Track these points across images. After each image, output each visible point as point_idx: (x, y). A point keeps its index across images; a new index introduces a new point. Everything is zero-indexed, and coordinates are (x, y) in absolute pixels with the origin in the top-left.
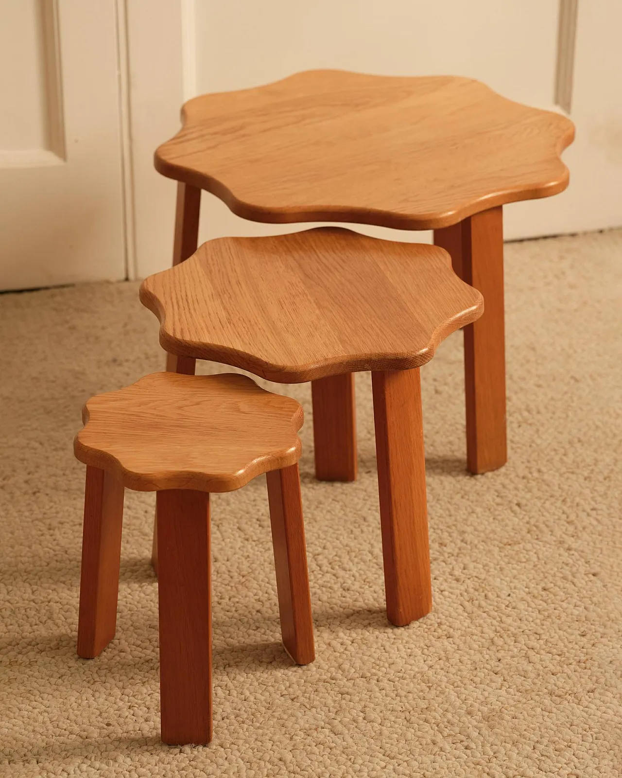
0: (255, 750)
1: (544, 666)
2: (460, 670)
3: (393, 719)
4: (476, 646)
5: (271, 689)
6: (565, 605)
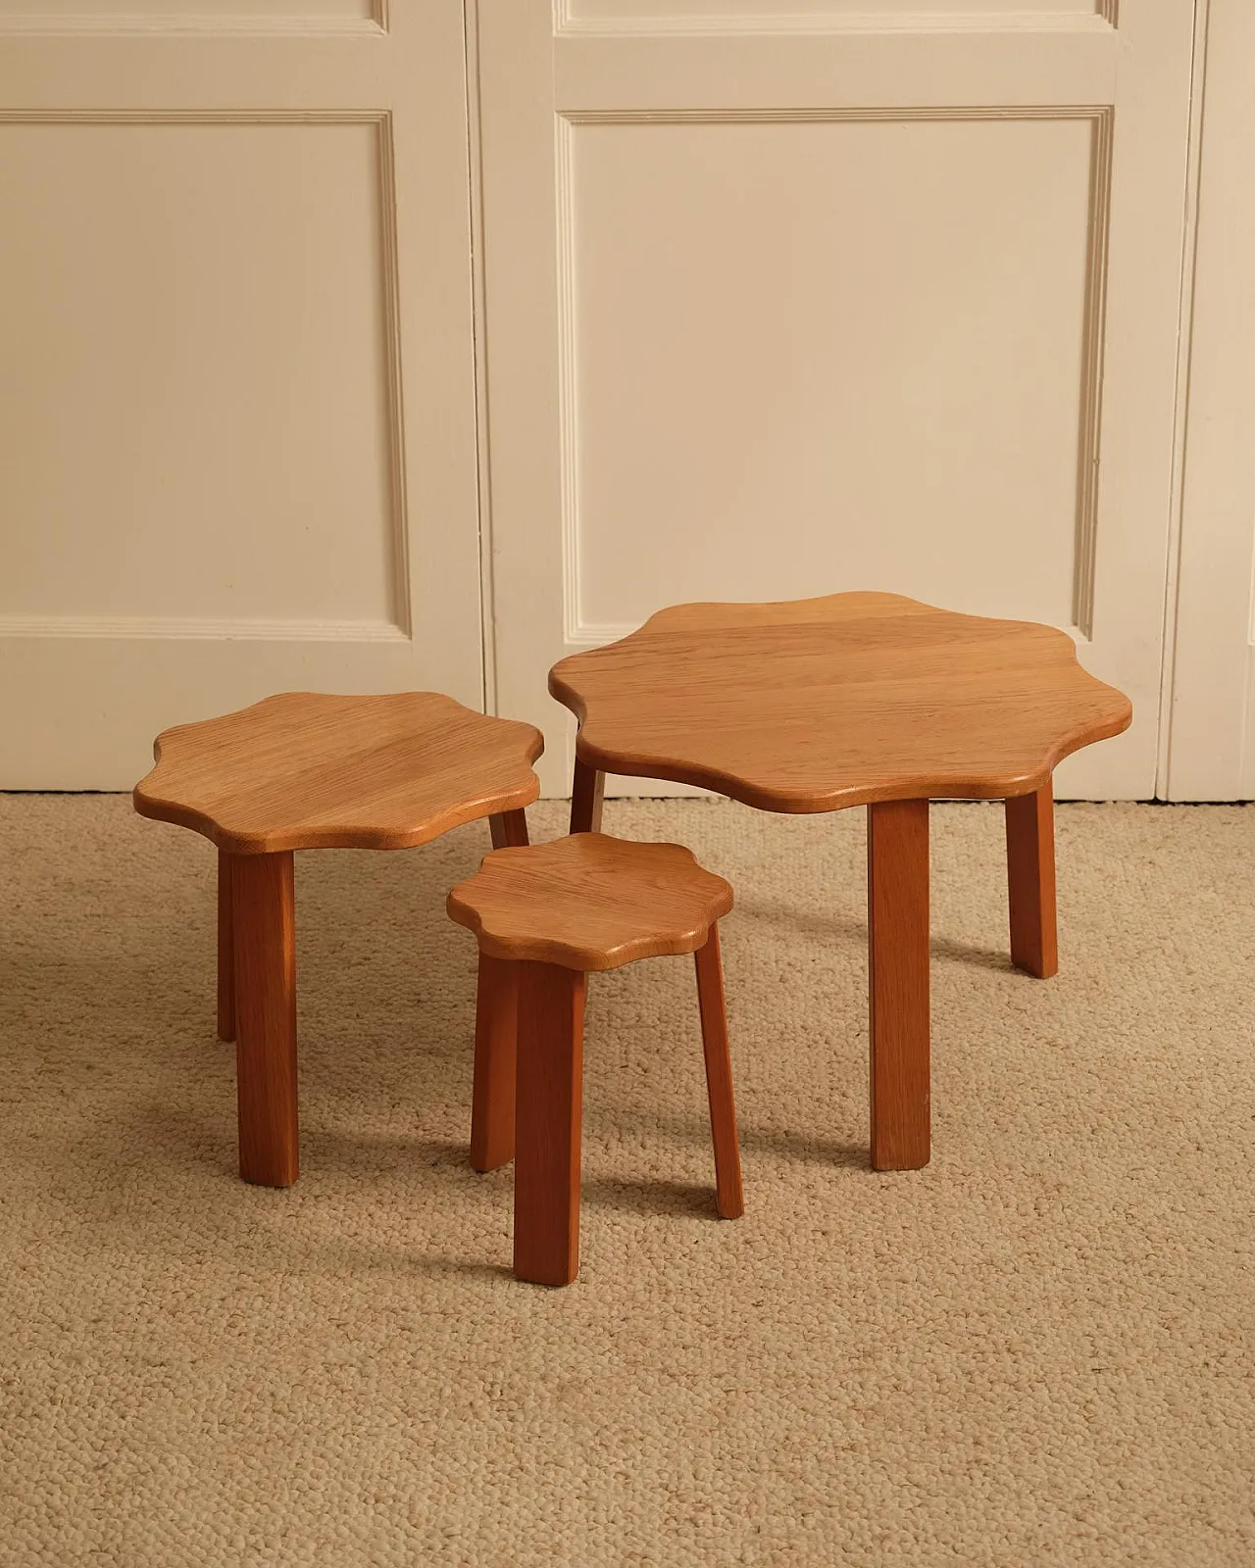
0: (250, 1378)
1: (680, 1335)
2: (568, 1324)
3: (444, 1368)
4: (609, 1298)
5: (321, 1310)
6: (759, 1264)
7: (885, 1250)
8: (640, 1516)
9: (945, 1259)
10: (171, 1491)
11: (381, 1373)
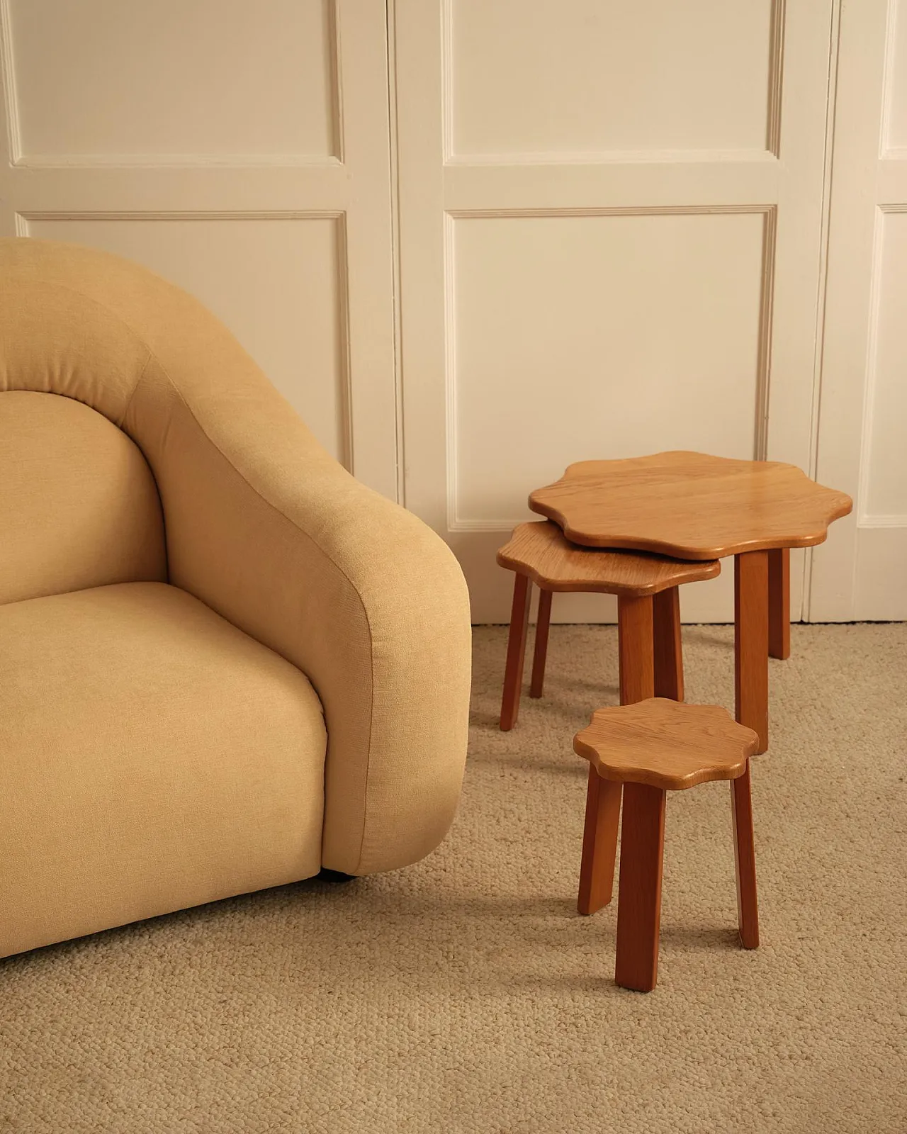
7: (670, 876)
8: (543, 1022)
9: (705, 880)
10: (266, 1014)
11: (381, 947)
